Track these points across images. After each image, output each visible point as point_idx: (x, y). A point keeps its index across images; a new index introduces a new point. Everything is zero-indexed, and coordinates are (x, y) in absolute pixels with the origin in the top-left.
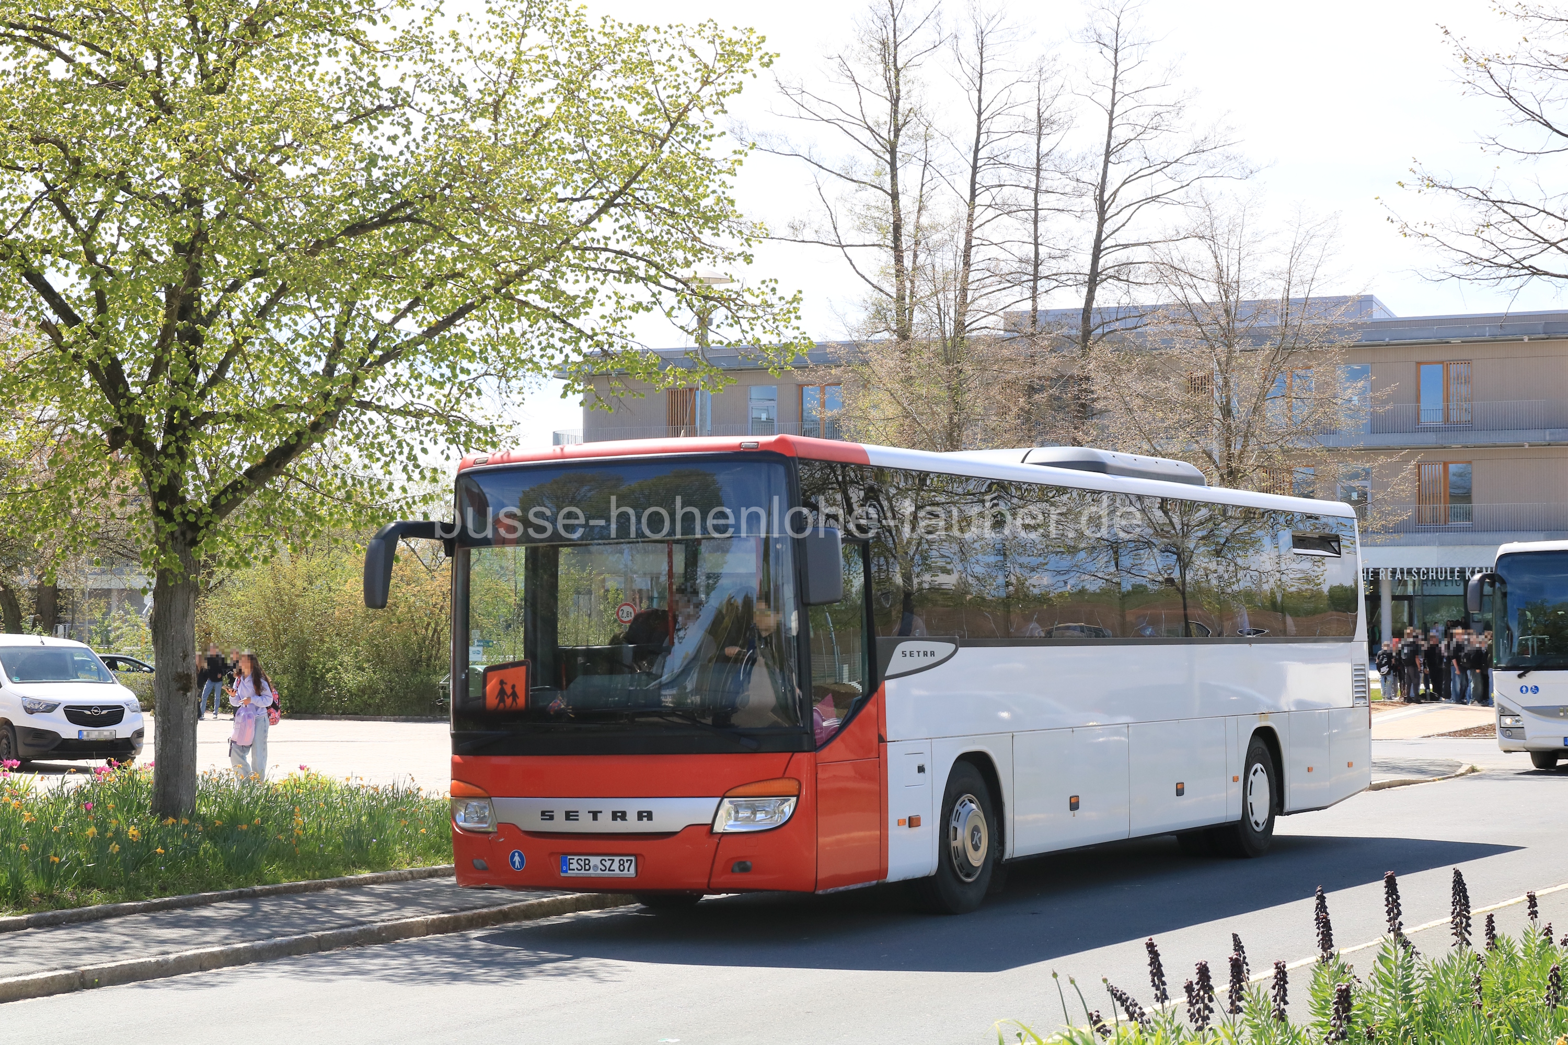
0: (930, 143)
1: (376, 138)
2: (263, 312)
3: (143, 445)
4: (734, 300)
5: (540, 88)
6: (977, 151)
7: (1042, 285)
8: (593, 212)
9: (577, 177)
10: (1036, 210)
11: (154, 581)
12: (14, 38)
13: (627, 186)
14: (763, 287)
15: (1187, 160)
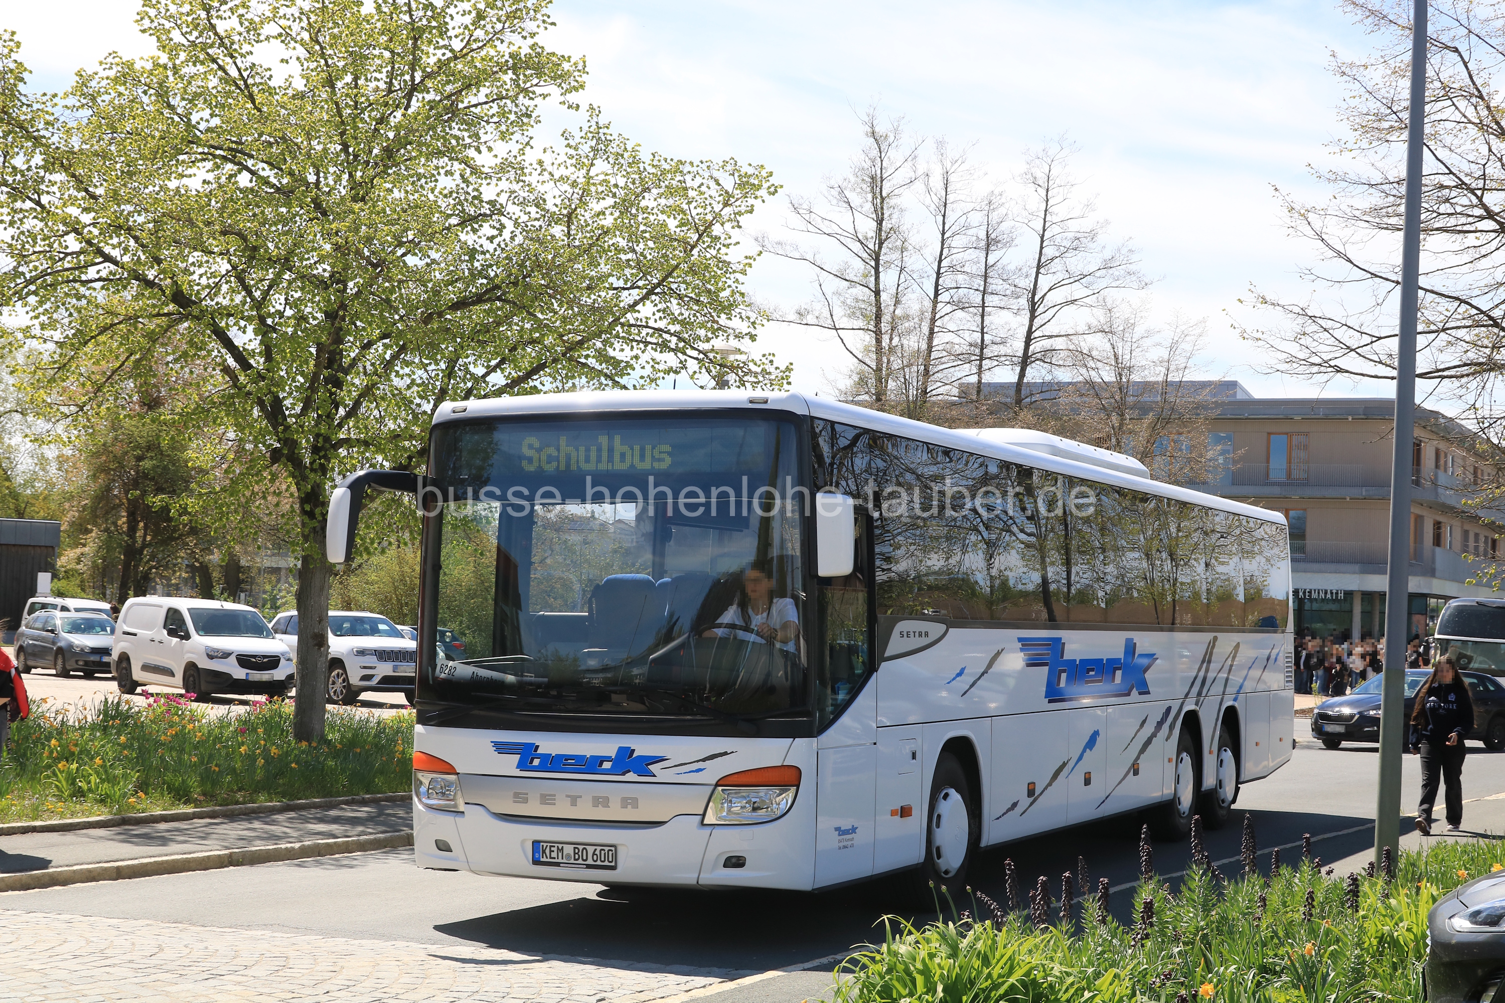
0: (905, 254)
1: (480, 237)
2: (388, 365)
3: (295, 461)
4: (741, 368)
5: (603, 204)
6: (940, 261)
7: (986, 364)
8: (638, 298)
9: (628, 271)
10: (983, 307)
11: (299, 564)
12: (215, 156)
13: (664, 280)
14: (764, 359)
15: (1098, 274)
